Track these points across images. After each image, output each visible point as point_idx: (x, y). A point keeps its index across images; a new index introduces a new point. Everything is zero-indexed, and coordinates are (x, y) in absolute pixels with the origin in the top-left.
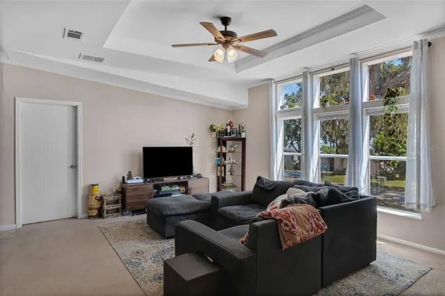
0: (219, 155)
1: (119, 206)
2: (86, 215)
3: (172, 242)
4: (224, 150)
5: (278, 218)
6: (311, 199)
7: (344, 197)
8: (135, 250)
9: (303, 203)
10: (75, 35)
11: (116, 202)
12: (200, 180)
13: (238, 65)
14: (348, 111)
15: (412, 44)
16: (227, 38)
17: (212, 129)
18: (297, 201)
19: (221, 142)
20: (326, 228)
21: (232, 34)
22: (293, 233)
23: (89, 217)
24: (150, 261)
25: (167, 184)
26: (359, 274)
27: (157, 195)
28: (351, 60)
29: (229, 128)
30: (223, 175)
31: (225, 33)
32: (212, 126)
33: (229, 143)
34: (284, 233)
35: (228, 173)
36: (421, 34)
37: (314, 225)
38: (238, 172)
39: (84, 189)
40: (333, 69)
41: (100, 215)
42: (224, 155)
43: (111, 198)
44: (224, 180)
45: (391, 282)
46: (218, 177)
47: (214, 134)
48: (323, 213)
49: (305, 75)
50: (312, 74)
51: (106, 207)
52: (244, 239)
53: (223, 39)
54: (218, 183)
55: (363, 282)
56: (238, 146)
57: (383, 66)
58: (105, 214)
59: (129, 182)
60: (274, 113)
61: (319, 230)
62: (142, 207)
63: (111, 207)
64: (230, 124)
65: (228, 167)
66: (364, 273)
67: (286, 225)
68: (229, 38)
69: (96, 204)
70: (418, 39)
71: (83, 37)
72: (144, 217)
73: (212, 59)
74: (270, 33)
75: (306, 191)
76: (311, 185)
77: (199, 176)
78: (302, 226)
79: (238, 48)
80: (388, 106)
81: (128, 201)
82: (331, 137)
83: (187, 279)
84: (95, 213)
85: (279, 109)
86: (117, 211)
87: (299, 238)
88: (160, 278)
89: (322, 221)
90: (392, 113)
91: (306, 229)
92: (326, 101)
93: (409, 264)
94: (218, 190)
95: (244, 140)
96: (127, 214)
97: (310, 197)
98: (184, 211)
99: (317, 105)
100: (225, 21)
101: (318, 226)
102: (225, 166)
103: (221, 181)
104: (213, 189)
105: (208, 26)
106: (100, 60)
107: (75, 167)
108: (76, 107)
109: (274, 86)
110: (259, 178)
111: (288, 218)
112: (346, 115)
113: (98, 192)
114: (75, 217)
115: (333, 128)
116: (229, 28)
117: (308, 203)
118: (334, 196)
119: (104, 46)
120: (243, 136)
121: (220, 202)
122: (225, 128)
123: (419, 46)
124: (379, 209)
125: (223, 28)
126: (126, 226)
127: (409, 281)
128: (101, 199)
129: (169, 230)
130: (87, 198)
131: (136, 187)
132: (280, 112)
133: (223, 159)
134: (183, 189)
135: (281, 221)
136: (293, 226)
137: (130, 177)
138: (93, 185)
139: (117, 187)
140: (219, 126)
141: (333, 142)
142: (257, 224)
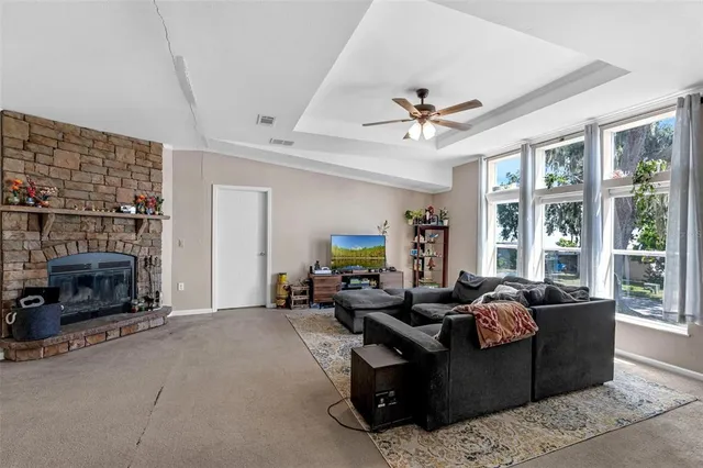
0: (415, 246)
1: (306, 297)
2: (274, 305)
3: (361, 337)
4: (422, 240)
5: (475, 312)
6: (522, 297)
7: (567, 297)
8: (324, 342)
9: (509, 299)
10: (268, 121)
11: (304, 293)
12: (393, 274)
13: (439, 141)
14: (581, 193)
15: (676, 101)
16: (424, 112)
17: (408, 215)
18: (503, 297)
19: (418, 231)
20: (537, 329)
21: (429, 108)
22: (493, 330)
23: (278, 307)
24: (337, 354)
25: (356, 277)
26: (586, 393)
27: (346, 288)
28: (587, 127)
29: (428, 214)
30: (420, 269)
31: (422, 108)
32: (408, 212)
33: (428, 232)
34: (482, 330)
35: (427, 268)
36: (689, 87)
37: (521, 325)
38: (439, 266)
39: (273, 276)
40: (562, 140)
41: (288, 306)
42: (423, 246)
43: (299, 289)
44: (422, 275)
45: (631, 407)
46: (415, 272)
47: (411, 222)
48: (535, 314)
49: (524, 149)
50: (534, 147)
51: (293, 297)
52: (437, 335)
53: (419, 114)
54: (415, 279)
55: (590, 403)
56: (439, 236)
57: (656, 129)
58: (292, 306)
59: (317, 272)
60: (483, 197)
61: (528, 331)
62: (330, 300)
63: (299, 298)
64: (430, 210)
65: (427, 260)
66: (593, 392)
67: (485, 321)
68: (425, 113)
69: (284, 294)
70: (684, 94)
71: (275, 122)
72: (332, 311)
73: (407, 137)
74: (475, 104)
75: (519, 288)
76: (526, 282)
77: (392, 270)
78: (505, 324)
79: (437, 122)
80: (640, 185)
81: (316, 293)
82: (572, 227)
83: (374, 366)
84: (283, 303)
85: (491, 191)
86: (304, 302)
87: (500, 337)
88: (347, 371)
89: (531, 321)
90: (647, 194)
91: (510, 328)
92: (552, 180)
93: (663, 390)
94: (415, 286)
95: (446, 229)
96: (315, 307)
97: (521, 295)
98: (374, 306)
99: (541, 184)
100: (422, 93)
101: (526, 326)
102: (423, 259)
103: (418, 276)
104: (408, 285)
105: (402, 102)
106: (289, 143)
107: (264, 254)
108: (266, 193)
109: (484, 163)
110: (462, 273)
111: (487, 313)
112: (580, 197)
113: (286, 281)
114: (264, 306)
115: (575, 215)
116: (427, 101)
117: (518, 300)
118: (552, 295)
119: (295, 129)
120: (446, 223)
121: (414, 299)
122: (423, 214)
123: (686, 103)
124: (619, 317)
125: (418, 102)
126: (313, 319)
127: (658, 409)
128: (289, 289)
129: (358, 325)
130: (275, 287)
131: (323, 279)
132: (491, 194)
133: (421, 251)
134: (374, 283)
135: (479, 316)
136: (493, 323)
137: (318, 267)
138: (281, 274)
139: (304, 278)
140: (416, 211)
141: (576, 233)
142: (450, 317)
